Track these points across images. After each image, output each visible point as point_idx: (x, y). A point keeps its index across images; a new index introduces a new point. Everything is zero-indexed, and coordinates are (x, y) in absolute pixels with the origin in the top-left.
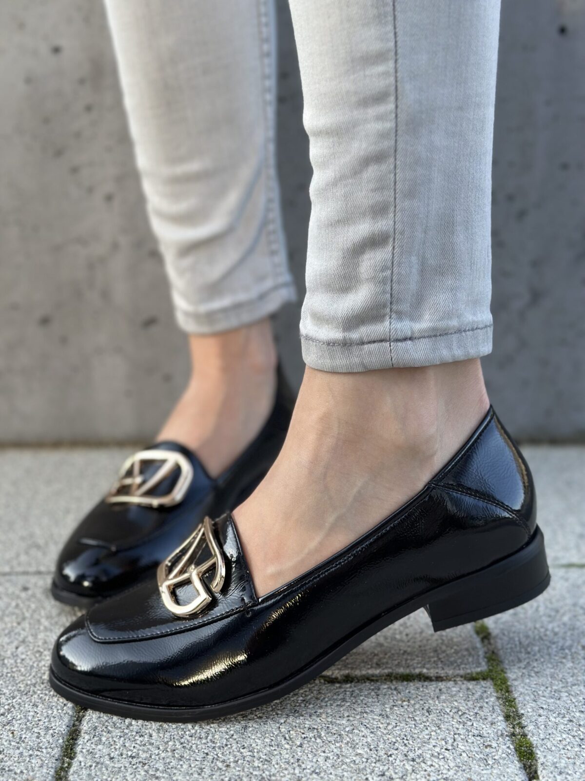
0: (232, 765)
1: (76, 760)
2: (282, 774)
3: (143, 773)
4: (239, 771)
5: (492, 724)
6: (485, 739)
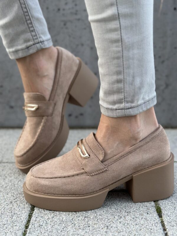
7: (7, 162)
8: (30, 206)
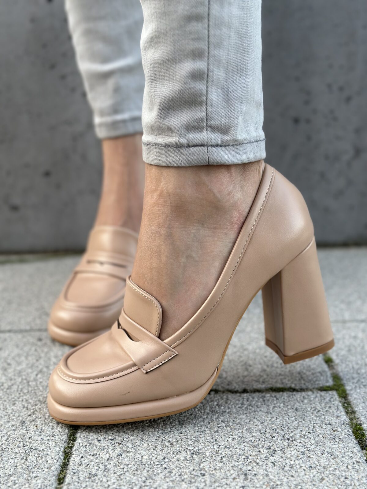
0: (175, 443)
1: (77, 442)
2: (206, 449)
3: (119, 449)
4: (179, 447)
5: (337, 417)
6: (333, 426)
7: (10, 331)
8: (67, 431)
